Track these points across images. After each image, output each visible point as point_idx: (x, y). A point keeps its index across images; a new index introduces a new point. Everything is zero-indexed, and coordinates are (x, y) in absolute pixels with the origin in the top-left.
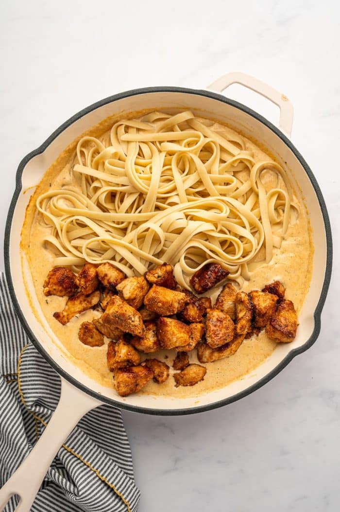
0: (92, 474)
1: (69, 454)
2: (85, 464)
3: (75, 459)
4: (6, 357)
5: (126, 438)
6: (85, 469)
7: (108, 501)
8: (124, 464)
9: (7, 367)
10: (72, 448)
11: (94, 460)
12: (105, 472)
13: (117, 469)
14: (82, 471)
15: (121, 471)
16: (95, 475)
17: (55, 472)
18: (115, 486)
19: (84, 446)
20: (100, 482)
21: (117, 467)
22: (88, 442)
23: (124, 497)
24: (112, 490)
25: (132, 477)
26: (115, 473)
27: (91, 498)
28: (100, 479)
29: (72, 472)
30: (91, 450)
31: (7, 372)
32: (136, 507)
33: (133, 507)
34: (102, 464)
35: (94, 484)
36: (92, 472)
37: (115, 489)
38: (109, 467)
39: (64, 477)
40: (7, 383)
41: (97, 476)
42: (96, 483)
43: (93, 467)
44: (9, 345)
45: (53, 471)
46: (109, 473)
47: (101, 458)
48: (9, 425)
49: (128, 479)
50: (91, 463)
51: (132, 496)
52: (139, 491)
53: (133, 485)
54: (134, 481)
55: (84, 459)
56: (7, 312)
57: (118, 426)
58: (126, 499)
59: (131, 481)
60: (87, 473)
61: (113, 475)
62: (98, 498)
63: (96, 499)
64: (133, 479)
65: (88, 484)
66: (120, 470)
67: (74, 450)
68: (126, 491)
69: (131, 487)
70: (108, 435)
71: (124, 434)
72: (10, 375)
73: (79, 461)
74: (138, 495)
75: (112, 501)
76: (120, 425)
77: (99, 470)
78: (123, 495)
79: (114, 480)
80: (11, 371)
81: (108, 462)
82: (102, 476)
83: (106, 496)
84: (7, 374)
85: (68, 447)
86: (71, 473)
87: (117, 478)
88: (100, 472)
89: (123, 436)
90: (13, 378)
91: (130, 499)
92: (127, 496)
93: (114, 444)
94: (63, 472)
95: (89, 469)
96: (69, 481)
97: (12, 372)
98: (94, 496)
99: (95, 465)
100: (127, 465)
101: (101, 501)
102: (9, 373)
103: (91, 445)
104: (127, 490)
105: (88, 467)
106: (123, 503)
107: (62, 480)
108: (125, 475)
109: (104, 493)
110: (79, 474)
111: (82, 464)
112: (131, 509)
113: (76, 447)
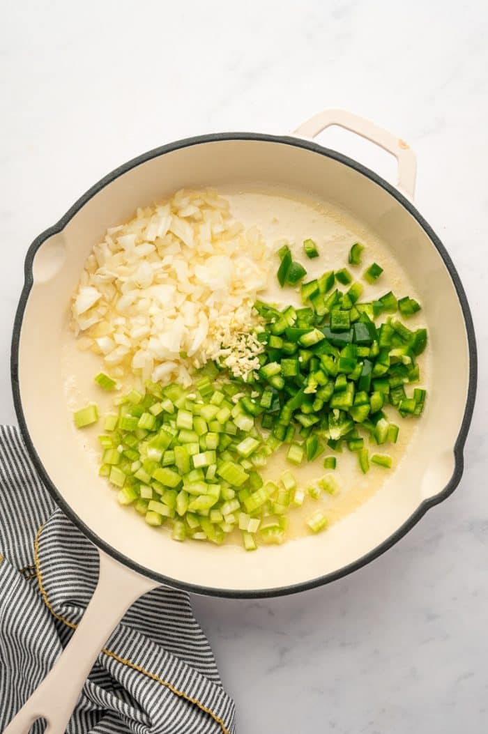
0: (164, 691)
1: (125, 667)
2: (151, 678)
3: (136, 673)
4: (19, 544)
5: (200, 631)
6: (153, 685)
7: (192, 723)
8: (204, 668)
9: (21, 558)
10: (129, 658)
11: (162, 670)
12: (181, 684)
13: (197, 676)
14: (150, 689)
15: (203, 677)
16: (168, 690)
17: (112, 696)
18: (200, 700)
19: (145, 653)
20: (176, 699)
21: (196, 674)
22: (149, 646)
23: (214, 714)
24: (195, 706)
25: (219, 682)
26: (195, 682)
27: (170, 725)
28: (175, 694)
29: (135, 692)
30: (156, 656)
31: (23, 565)
32: (233, 724)
33: (229, 724)
34: (174, 673)
35: (169, 705)
36: (163, 687)
37: (200, 704)
38: (185, 676)
39: (124, 701)
40: (27, 581)
41: (171, 691)
42: (171, 702)
43: (164, 680)
44: (20, 527)
45: (109, 695)
46: (188, 684)
47: (171, 666)
48: (38, 638)
49: (214, 686)
50: (160, 675)
51: (225, 709)
52: (232, 701)
53: (223, 693)
54: (222, 688)
55: (148, 671)
56: (10, 479)
57: (186, 617)
58: (217, 714)
59: (219, 689)
60: (157, 690)
61: (193, 686)
62: (179, 722)
63: (176, 725)
64: (221, 685)
65: (161, 706)
66: (200, 676)
67: (131, 661)
68: (215, 705)
69: (221, 697)
70: (174, 631)
71: (196, 626)
72: (28, 569)
73: (141, 675)
74: (232, 705)
75: (198, 722)
76: (188, 614)
77: (172, 683)
78: (213, 710)
79: (197, 692)
80: (28, 563)
81: (182, 668)
82: (178, 689)
83: (189, 718)
84: (24, 568)
85: (123, 658)
86: (135, 694)
87: (198, 688)
88: (174, 686)
89: (194, 629)
90: (32, 572)
91: (223, 713)
92: (219, 711)
93: (185, 643)
94: (122, 695)
95: (157, 684)
96: (133, 706)
97: (31, 564)
98: (173, 721)
99: (166, 676)
100: (209, 668)
101: (184, 725)
102: (26, 566)
103: (154, 649)
104: (216, 702)
105: (156, 680)
106: (214, 721)
107: (123, 706)
108: (210, 682)
109: (186, 714)
110: (147, 694)
111: (147, 678)
112: (226, 728)
113: (133, 657)
